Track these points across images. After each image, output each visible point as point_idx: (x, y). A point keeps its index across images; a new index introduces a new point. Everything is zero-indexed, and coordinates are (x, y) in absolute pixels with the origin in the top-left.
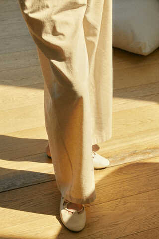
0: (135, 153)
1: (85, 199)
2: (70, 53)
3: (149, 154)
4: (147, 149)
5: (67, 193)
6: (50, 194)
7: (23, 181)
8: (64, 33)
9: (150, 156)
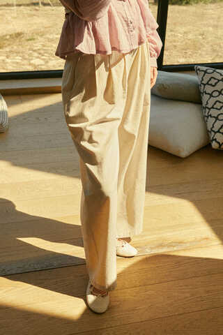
0: (161, 246)
1: (107, 287)
2: (102, 159)
3: (174, 246)
4: (172, 242)
5: (93, 278)
6: (81, 276)
7: (60, 262)
8: (98, 141)
9: (175, 248)
